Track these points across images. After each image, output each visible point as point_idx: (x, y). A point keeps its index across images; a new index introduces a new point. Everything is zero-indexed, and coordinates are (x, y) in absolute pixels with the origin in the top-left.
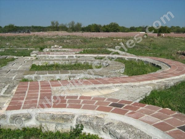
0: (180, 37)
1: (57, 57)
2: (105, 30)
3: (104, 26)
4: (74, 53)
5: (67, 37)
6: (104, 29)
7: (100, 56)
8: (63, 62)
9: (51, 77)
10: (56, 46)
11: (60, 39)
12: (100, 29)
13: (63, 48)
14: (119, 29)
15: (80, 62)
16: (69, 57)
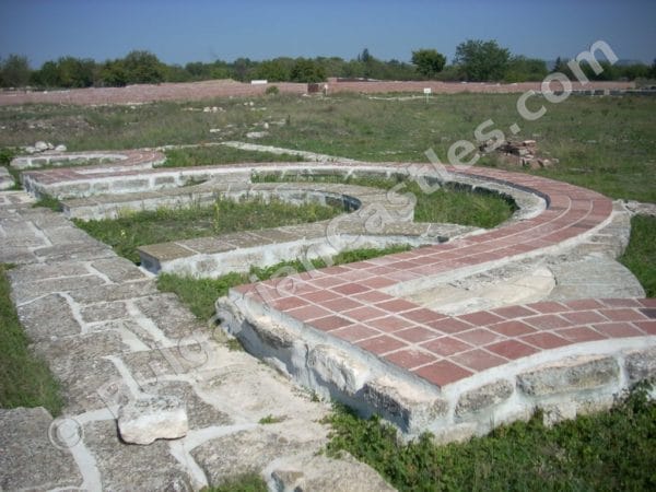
0: (377, 91)
1: (117, 184)
2: (113, 78)
3: (108, 65)
4: (149, 166)
5: (24, 109)
6: (109, 75)
7: (263, 172)
8: (174, 201)
9: (249, 257)
10: (42, 145)
11: (11, 118)
12: (91, 74)
13: (70, 150)
14: (159, 73)
15: (227, 196)
16: (158, 181)
